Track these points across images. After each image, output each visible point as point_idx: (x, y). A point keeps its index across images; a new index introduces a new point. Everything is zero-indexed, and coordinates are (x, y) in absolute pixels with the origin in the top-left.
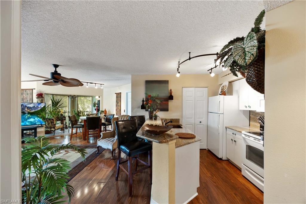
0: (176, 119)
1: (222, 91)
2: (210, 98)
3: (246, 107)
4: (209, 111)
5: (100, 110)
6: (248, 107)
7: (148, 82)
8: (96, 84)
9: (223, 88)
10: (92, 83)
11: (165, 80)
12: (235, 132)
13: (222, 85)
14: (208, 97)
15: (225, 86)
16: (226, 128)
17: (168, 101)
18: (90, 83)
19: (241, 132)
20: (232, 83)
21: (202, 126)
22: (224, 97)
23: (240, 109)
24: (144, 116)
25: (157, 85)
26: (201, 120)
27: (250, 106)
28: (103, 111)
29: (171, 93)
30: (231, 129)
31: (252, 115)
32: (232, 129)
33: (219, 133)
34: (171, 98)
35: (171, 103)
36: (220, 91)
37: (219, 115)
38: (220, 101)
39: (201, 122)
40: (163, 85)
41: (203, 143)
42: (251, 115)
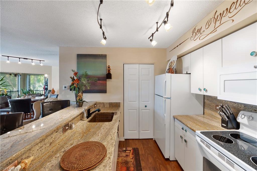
0: (116, 103)
1: (170, 68)
2: (156, 77)
3: (200, 90)
4: (155, 93)
5: (48, 90)
6: (202, 90)
7: (80, 56)
8: (32, 60)
9: (171, 64)
10: (27, 59)
11: (102, 55)
12: (185, 128)
13: (170, 61)
14: (155, 75)
15: (173, 62)
16: (174, 118)
17: (106, 80)
18: (24, 59)
19: (195, 132)
20: (181, 58)
21: (148, 110)
22: (171, 75)
23: (192, 92)
24: (69, 100)
25: (92, 60)
26: (146, 104)
27: (206, 89)
28: (50, 91)
29: (109, 70)
30: (180, 121)
31: (208, 100)
32: (182, 122)
33: (165, 125)
34: (109, 76)
35: (110, 83)
36: (168, 68)
37: (165, 100)
38: (166, 81)
39: (146, 106)
40: (100, 60)
41: (149, 131)
42: (205, 100)
